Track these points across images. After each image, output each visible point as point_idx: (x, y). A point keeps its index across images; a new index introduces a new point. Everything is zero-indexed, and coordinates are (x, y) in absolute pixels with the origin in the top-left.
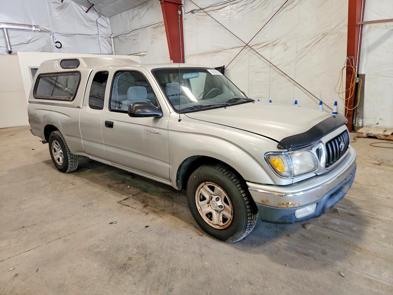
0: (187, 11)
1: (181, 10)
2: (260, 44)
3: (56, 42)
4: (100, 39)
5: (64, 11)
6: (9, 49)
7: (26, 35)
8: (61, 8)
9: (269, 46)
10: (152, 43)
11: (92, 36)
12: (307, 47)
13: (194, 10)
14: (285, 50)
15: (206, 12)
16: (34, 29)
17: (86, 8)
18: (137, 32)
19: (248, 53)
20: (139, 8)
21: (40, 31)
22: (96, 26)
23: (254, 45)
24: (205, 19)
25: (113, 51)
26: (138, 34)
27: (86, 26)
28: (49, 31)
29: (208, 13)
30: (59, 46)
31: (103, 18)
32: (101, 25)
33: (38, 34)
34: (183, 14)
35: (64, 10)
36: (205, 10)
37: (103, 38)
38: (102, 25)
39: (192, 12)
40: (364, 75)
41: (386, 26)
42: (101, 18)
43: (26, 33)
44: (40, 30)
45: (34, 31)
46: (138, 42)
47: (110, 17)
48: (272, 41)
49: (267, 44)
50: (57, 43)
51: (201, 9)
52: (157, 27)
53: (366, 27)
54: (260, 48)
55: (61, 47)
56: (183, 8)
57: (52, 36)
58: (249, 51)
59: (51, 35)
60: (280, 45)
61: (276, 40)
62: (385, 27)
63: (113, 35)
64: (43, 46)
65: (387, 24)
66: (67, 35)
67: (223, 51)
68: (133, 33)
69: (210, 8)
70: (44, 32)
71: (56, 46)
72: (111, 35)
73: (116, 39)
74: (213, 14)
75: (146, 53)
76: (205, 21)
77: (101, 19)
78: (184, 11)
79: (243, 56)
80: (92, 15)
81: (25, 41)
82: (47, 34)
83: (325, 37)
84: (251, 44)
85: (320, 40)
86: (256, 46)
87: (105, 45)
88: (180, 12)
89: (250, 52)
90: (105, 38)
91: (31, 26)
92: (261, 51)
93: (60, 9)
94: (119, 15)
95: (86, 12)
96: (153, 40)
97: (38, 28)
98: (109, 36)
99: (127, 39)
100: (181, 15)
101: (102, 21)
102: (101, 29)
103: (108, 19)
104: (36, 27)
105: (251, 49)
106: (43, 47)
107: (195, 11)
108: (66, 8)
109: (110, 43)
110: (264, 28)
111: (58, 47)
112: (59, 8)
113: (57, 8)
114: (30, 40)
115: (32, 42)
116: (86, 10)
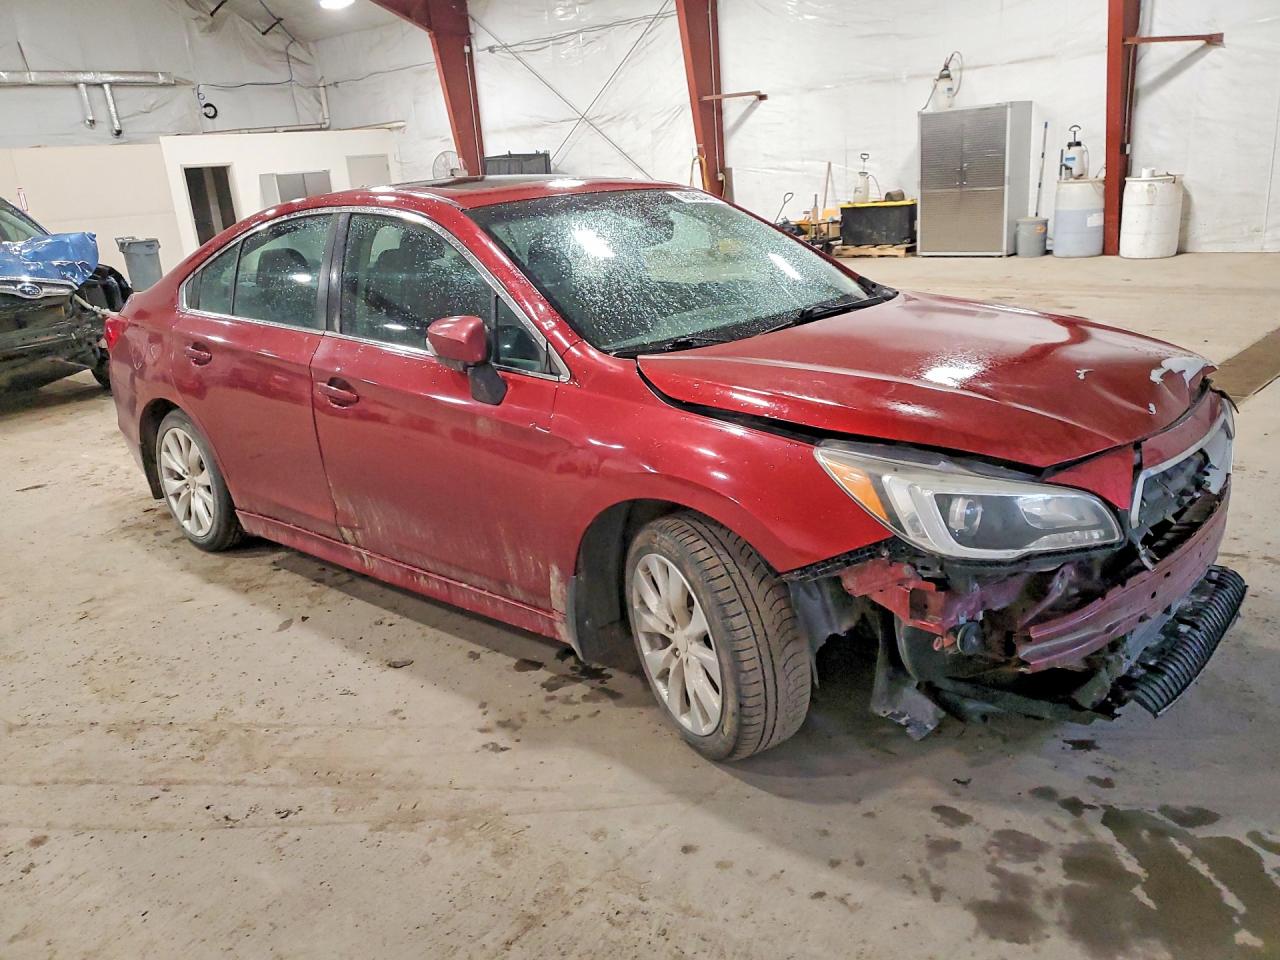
0: (480, 47)
1: (470, 45)
2: (603, 116)
3: (207, 105)
4: (296, 90)
5: (217, 35)
6: (117, 127)
7: (145, 93)
8: (212, 28)
9: (615, 120)
10: (415, 103)
11: (278, 86)
13: (493, 47)
14: (637, 129)
15: (514, 52)
16: (161, 79)
17: (264, 25)
18: (380, 79)
19: (586, 131)
21: (174, 85)
22: (286, 62)
23: (594, 118)
24: (512, 65)
25: (326, 115)
26: (384, 81)
27: (266, 65)
28: (189, 83)
29: (521, 55)
30: (212, 113)
31: (294, 45)
32: (296, 59)
33: (169, 90)
34: (477, 55)
35: (217, 32)
36: (512, 49)
37: (304, 90)
38: (298, 60)
39: (491, 49)
40: (730, 169)
42: (297, 44)
44: (173, 82)
45: (161, 84)
46: (384, 100)
47: (316, 41)
48: (620, 113)
49: (613, 116)
50: (208, 108)
51: (506, 46)
52: (424, 71)
54: (603, 124)
55: (215, 115)
56: (472, 42)
57: (196, 92)
58: (587, 127)
59: (194, 90)
60: (630, 120)
61: (625, 112)
62: (741, 104)
63: (323, 80)
64: (180, 115)
66: (226, 88)
68: (372, 79)
69: (522, 47)
70: (181, 84)
71: (207, 115)
72: (320, 80)
73: (332, 90)
74: (529, 58)
75: (402, 124)
76: (512, 68)
79: (578, 135)
80: (277, 40)
81: (145, 106)
82: (187, 90)
84: (590, 115)
86: (596, 119)
87: (306, 104)
88: (467, 49)
89: (588, 129)
90: (307, 88)
91: (155, 74)
92: (604, 128)
93: (209, 33)
94: (339, 39)
95: (264, 34)
96: (418, 96)
97: (169, 77)
98: (316, 81)
99: (357, 91)
100: (471, 53)
101: (298, 50)
102: (297, 68)
103: (311, 45)
104: (166, 75)
105: (589, 125)
106: (180, 119)
107: (495, 50)
108: (221, 30)
109: (318, 98)
110: (605, 92)
111: (210, 115)
112: (207, 30)
113: (203, 31)
114: (153, 105)
115: (157, 108)
116: (264, 30)
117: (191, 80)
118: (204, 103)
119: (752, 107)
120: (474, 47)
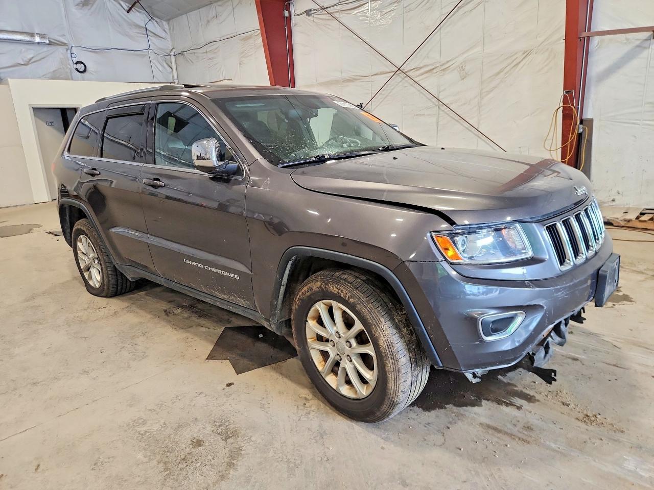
0: (298, 12)
1: (289, 10)
2: (421, 68)
3: (77, 63)
4: (152, 56)
5: (89, 9)
7: (23, 50)
8: (85, 4)
9: (435, 71)
10: (240, 64)
11: (139, 52)
12: (498, 73)
13: (310, 10)
14: (463, 79)
15: (332, 13)
16: (37, 39)
17: (127, 5)
18: (215, 47)
19: (401, 84)
20: (219, 6)
21: (49, 44)
22: (145, 34)
23: (411, 70)
24: (329, 25)
25: (175, 77)
26: (216, 49)
27: (128, 36)
28: (64, 44)
29: (336, 15)
30: (82, 69)
31: (156, 21)
32: (153, 33)
33: (45, 49)
34: (293, 17)
35: (89, 7)
36: (330, 10)
37: (158, 56)
38: (155, 34)
39: (308, 13)
40: (591, 121)
41: (627, 39)
42: (154, 21)
43: (23, 47)
44: (48, 42)
45: (39, 43)
46: (217, 63)
47: (169, 20)
48: (441, 64)
49: (433, 67)
50: (79, 65)
51: (322, 8)
52: (250, 37)
53: (595, 41)
54: (421, 75)
55: (85, 71)
56: (292, 7)
57: (69, 52)
58: (403, 79)
59: (67, 50)
60: (453, 70)
61: (448, 62)
62: (625, 41)
63: (174, 50)
64: (55, 69)
65: (629, 35)
66: (95, 51)
67: (359, 79)
68: (208, 48)
69: (338, 7)
70: (55, 44)
71: (77, 70)
72: (171, 50)
73: (180, 58)
74: (343, 17)
75: (230, 82)
76: (329, 29)
77: (153, 23)
78: (293, 11)
79: (392, 87)
80: (138, 17)
81: (23, 60)
82: (61, 49)
83: (528, 57)
84: (406, 68)
85: (520, 63)
86: (414, 71)
87: (161, 68)
88: (286, 14)
89: (404, 81)
90: (161, 56)
91: (32, 35)
92: (422, 79)
93: (83, 7)
94: (184, 16)
95: (128, 12)
96: (243, 59)
97: (44, 38)
98: (168, 51)
99: (198, 57)
100: (289, 18)
101: (155, 26)
102: (153, 39)
103: (165, 23)
104: (42, 36)
105: (405, 77)
106: (54, 71)
107: (312, 12)
108: (92, 6)
109: (170, 64)
110: (428, 42)
111: (80, 70)
112: (81, 5)
113: (78, 5)
114: (30, 60)
115: (35, 62)
116: (127, 9)
117: (65, 42)
118: (75, 60)
119: (641, 47)
120: (292, 12)
